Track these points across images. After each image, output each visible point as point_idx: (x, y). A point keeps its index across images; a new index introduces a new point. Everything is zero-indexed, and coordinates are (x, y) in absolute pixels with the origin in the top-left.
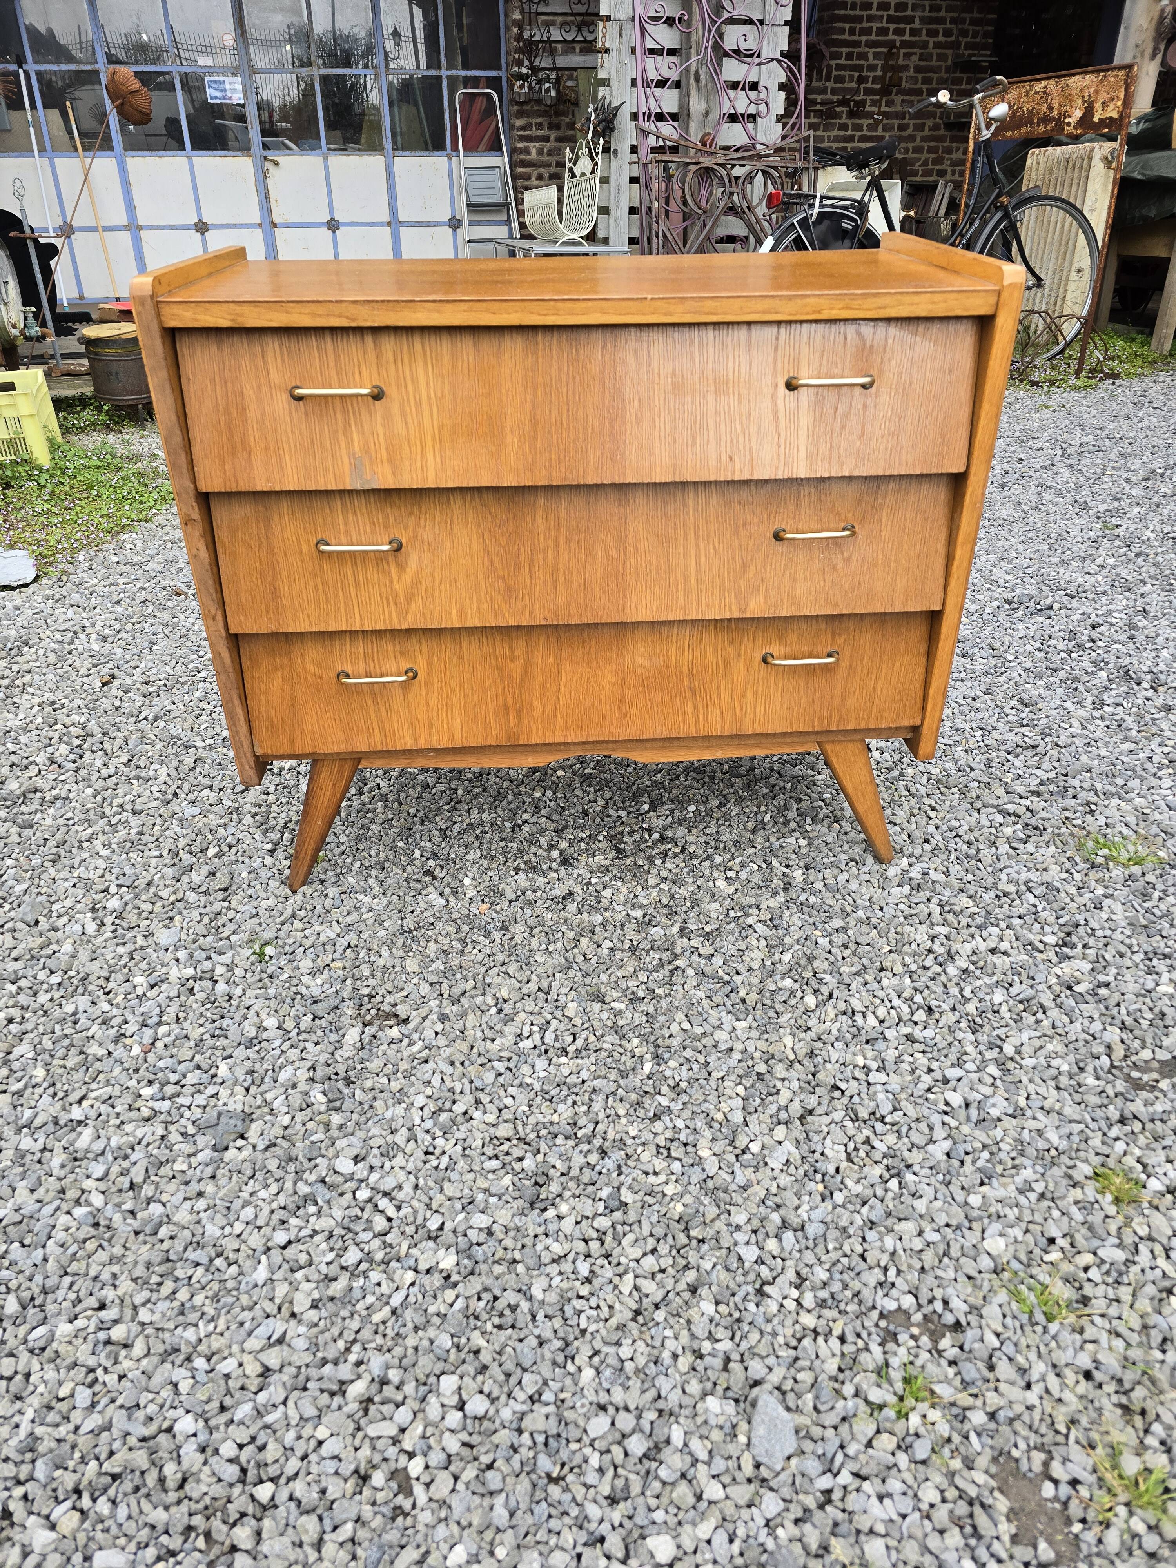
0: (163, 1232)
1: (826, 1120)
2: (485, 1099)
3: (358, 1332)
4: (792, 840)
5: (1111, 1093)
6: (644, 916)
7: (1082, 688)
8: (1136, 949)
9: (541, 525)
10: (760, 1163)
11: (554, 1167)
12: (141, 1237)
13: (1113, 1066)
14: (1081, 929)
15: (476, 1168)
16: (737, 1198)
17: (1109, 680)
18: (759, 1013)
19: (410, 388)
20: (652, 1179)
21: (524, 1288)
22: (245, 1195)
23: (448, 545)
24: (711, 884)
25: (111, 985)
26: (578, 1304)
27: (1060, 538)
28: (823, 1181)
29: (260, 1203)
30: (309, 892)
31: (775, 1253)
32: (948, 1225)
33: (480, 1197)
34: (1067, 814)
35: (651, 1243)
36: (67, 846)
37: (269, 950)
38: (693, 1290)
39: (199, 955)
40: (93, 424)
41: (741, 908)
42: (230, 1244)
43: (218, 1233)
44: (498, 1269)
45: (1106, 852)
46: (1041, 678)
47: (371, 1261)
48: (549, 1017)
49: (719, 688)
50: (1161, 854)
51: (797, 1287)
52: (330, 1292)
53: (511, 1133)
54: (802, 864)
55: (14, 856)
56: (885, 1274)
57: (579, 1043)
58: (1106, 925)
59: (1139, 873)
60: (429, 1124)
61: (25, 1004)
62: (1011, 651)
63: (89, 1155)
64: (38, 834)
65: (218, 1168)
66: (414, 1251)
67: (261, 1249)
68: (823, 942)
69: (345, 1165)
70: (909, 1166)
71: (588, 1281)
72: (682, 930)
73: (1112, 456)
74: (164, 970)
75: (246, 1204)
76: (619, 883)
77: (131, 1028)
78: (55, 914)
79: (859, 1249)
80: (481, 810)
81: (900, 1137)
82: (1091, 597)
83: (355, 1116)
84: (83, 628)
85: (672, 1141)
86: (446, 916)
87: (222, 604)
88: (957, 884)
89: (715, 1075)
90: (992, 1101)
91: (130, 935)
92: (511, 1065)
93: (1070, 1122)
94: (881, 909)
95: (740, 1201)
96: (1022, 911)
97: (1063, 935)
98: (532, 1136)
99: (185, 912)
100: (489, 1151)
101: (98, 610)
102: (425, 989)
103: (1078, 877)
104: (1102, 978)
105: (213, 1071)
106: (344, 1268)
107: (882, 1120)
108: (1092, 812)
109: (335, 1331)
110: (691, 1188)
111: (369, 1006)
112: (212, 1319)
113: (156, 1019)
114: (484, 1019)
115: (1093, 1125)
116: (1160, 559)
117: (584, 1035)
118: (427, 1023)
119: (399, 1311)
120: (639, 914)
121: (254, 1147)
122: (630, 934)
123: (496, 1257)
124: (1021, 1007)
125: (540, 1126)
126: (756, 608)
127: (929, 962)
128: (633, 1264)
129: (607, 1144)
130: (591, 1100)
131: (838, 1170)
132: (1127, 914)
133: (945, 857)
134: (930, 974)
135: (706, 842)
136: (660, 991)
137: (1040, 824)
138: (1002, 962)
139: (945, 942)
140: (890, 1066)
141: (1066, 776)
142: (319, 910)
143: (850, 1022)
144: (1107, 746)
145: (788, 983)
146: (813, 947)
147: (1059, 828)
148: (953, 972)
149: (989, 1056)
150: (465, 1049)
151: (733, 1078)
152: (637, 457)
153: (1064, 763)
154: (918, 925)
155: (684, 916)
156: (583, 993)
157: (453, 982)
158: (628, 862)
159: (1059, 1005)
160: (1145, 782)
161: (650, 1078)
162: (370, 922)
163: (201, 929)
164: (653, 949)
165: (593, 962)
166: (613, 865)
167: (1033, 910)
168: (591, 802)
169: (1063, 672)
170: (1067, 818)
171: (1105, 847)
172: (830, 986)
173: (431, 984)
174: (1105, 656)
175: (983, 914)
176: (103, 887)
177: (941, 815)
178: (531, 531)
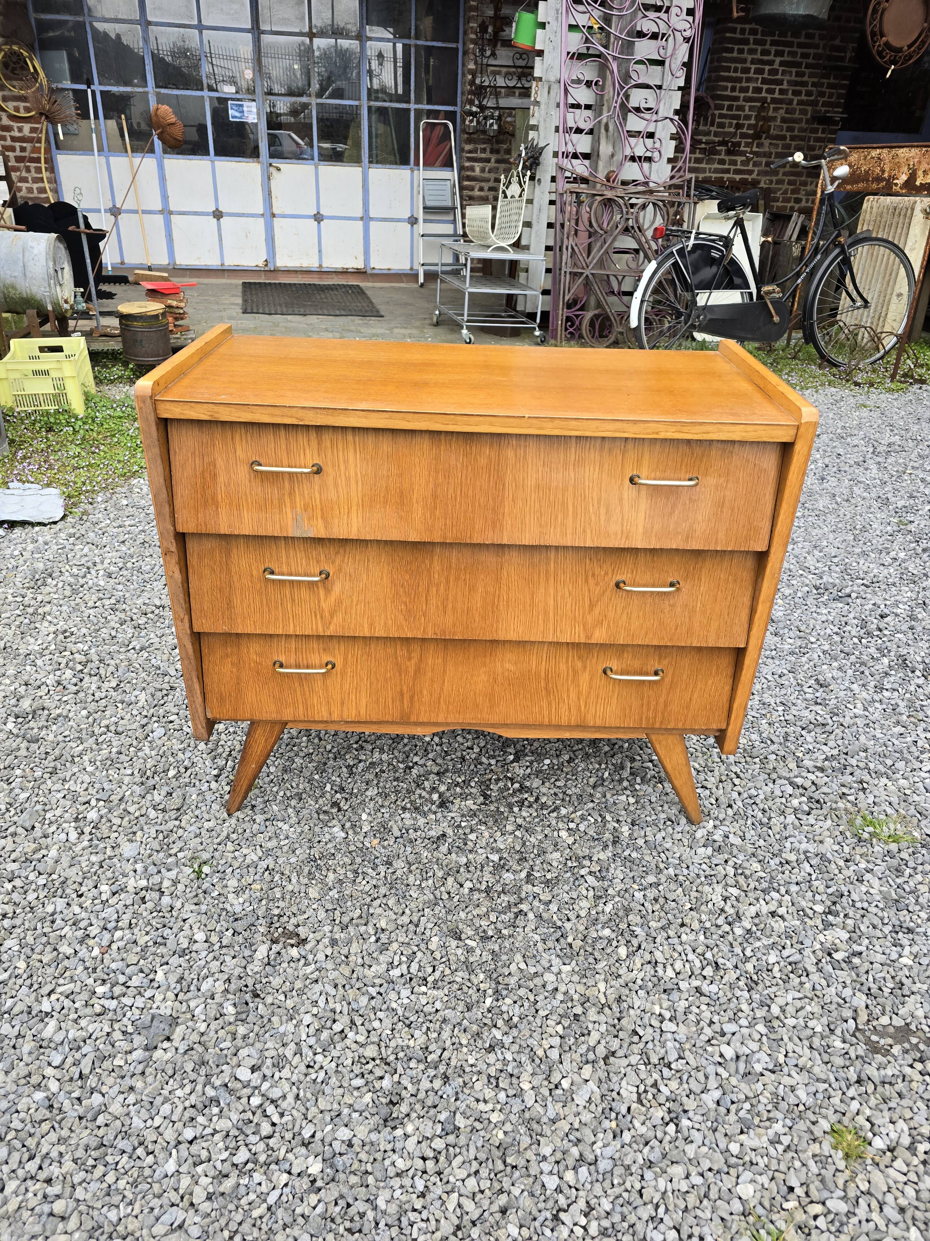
0: (101, 1120)
1: (625, 1062)
2: (359, 1021)
3: (240, 1224)
4: (624, 798)
5: (853, 1056)
6: (500, 860)
7: (867, 672)
8: (886, 921)
9: (437, 566)
10: (569, 1098)
11: (406, 1088)
12: (84, 1121)
13: (857, 1028)
14: (844, 899)
15: (345, 1085)
16: (547, 1130)
17: (890, 666)
18: (581, 958)
19: (342, 467)
20: (482, 1106)
21: (372, 1198)
22: (165, 1092)
23: (365, 576)
24: (556, 833)
25: (84, 889)
26: (413, 1216)
27: (864, 530)
28: (617, 1118)
29: (176, 1100)
30: (242, 816)
31: (571, 1184)
32: (710, 1170)
33: (346, 1111)
34: (845, 790)
35: (475, 1165)
36: (62, 761)
37: (206, 869)
38: (503, 1211)
39: (152, 869)
40: (119, 377)
41: (577, 859)
42: (150, 1136)
43: (142, 1125)
44: (353, 1179)
45: (871, 829)
46: (836, 660)
47: (256, 1162)
48: (416, 949)
49: (568, 690)
50: (916, 834)
51: (586, 1215)
52: (222, 1189)
53: (375, 1054)
54: (629, 820)
55: (22, 766)
56: (656, 1210)
57: (437, 974)
58: (865, 898)
59: (897, 850)
60: (312, 1041)
61: (17, 901)
62: (814, 633)
63: (52, 1045)
64: (42, 748)
65: (147, 1066)
66: (290, 1156)
67: (173, 1143)
68: (639, 895)
69: (244, 1074)
70: (685, 1111)
71: (422, 1195)
72: (529, 875)
73: (913, 456)
74: (124, 880)
75: (166, 1100)
76: (483, 828)
77: (94, 931)
78: (47, 822)
79: (638, 1186)
80: (382, 751)
81: (681, 1084)
82: (883, 587)
83: (256, 1028)
84: (95, 564)
85: (501, 1071)
86: (344, 849)
87: (189, 611)
88: (751, 850)
89: (542, 1013)
90: (757, 1056)
91: (102, 845)
92: (382, 990)
93: (818, 1080)
94: (688, 867)
95: (549, 1133)
96: (800, 879)
97: (829, 903)
98: (392, 1058)
99: (145, 828)
100: (357, 1070)
101: (107, 549)
102: (322, 915)
103: (847, 849)
104: (857, 948)
105: (151, 976)
106: (235, 1165)
107: (669, 1066)
108: (864, 789)
109: (223, 1222)
110: (512, 1117)
111: (277, 925)
112: (131, 1203)
113: (113, 924)
114: (365, 947)
115: (835, 1085)
117: (441, 968)
118: (321, 946)
119: (273, 1209)
120: (495, 857)
121: (177, 1049)
122: (487, 877)
123: (353, 1169)
124: (790, 968)
125: (399, 1049)
126: (599, 636)
127: (720, 921)
128: (459, 1183)
129: (450, 1071)
130: (441, 1028)
131: (629, 1109)
132: (882, 889)
133: (743, 822)
134: (720, 932)
135: (555, 794)
136: (505, 932)
137: (821, 797)
138: (778, 925)
139: (735, 903)
140: (680, 1016)
141: (847, 754)
142: (248, 834)
143: (652, 972)
144: (882, 729)
145: (607, 932)
146: (630, 899)
147: (836, 803)
148: (738, 931)
149: (759, 1014)
150: (347, 973)
151: (555, 1017)
152: (512, 526)
153: (846, 742)
154: (715, 885)
155: (531, 863)
156: (445, 929)
157: (344, 910)
158: (492, 808)
159: (820, 970)
160: (909, 764)
161: (489, 1011)
162: (285, 849)
163: (156, 845)
164: (503, 891)
165: (455, 900)
166: (480, 810)
167: (808, 878)
168: (468, 748)
169: (853, 657)
170: (844, 794)
171: (871, 824)
172: (640, 938)
173: (327, 911)
174: (888, 644)
175: (768, 879)
176: (86, 800)
177: (744, 783)
178: (429, 571)
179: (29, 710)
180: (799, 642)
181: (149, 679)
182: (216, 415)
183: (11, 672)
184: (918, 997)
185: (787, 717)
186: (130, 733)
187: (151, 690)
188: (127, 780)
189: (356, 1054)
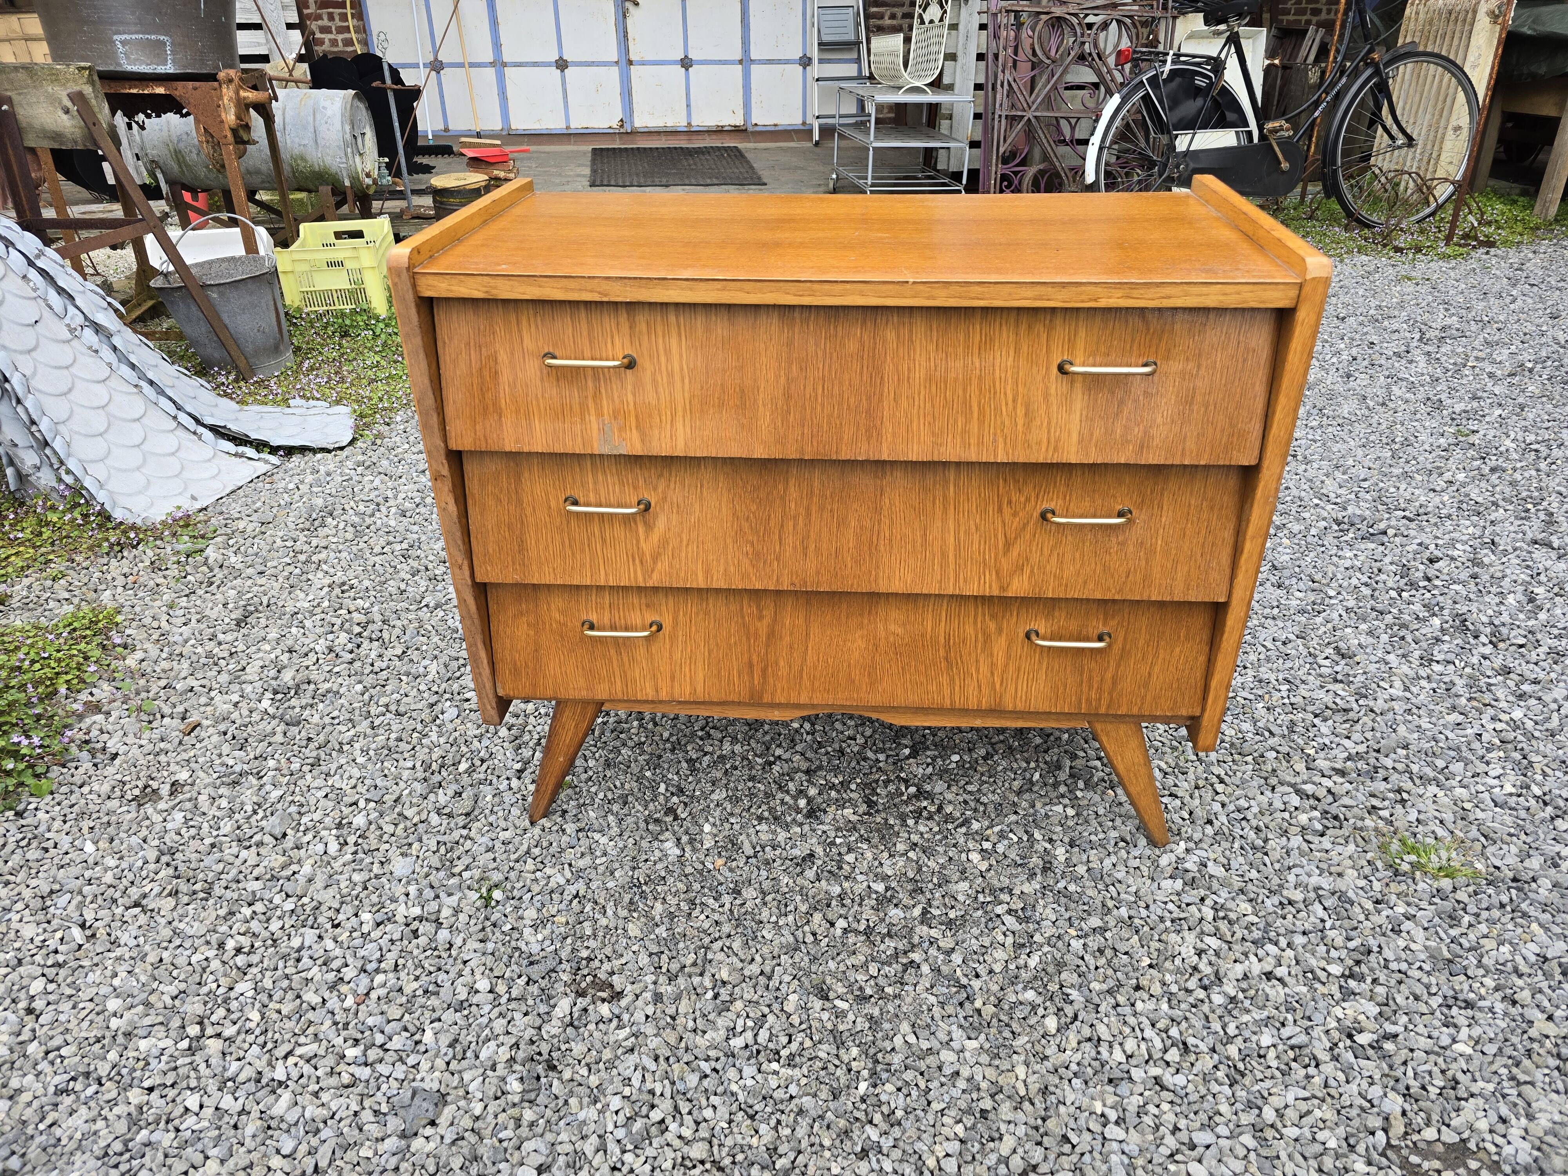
2: (685, 1107)
4: (1059, 809)
6: (886, 890)
7: (1409, 638)
8: (1434, 990)
9: (793, 492)
13: (1389, 1145)
14: (1372, 958)
17: (1443, 630)
18: (993, 1031)
19: (663, 360)
23: (697, 507)
24: (964, 855)
25: (340, 918)
27: (1406, 443)
30: (548, 825)
34: (1375, 802)
36: (327, 749)
37: (497, 894)
39: (429, 893)
41: (993, 891)
45: (1413, 858)
46: (1364, 621)
49: (977, 661)
50: (1479, 866)
54: (1067, 839)
55: (276, 756)
57: (794, 1046)
58: (1403, 956)
59: (1450, 888)
60: (621, 1133)
61: (256, 931)
62: (1334, 584)
63: (284, 1126)
64: (303, 733)
65: (403, 1159)
68: (1076, 944)
72: (925, 912)
73: (1476, 344)
74: (393, 906)
76: (865, 846)
77: (350, 973)
78: (302, 828)
80: (735, 740)
82: (1433, 520)
83: (548, 1113)
86: (679, 870)
87: (469, 554)
88: (1237, 884)
89: (936, 1106)
91: (368, 860)
92: (718, 1066)
94: (1147, 907)
96: (1308, 926)
97: (1351, 963)
99: (425, 838)
102: (644, 960)
103: (1377, 886)
104: (1390, 1028)
105: (418, 1037)
108: (1403, 801)
111: (585, 972)
113: (374, 965)
114: (698, 1005)
116: (1517, 476)
117: (800, 1037)
118: (640, 1003)
120: (880, 887)
121: (442, 1138)
122: (867, 913)
124: (1291, 1054)
125: (738, 1149)
126: (1019, 587)
127: (1192, 984)
130: (796, 1121)
132: (1428, 943)
133: (1228, 845)
134: (1191, 1000)
135: (965, 802)
136: (889, 990)
137: (1341, 812)
138: (1276, 992)
139: (1213, 959)
140: (1131, 1119)
141: (1378, 751)
142: (554, 849)
143: (1093, 1054)
144: (1430, 716)
145: (1030, 995)
146: (1064, 950)
147: (1363, 819)
148: (1218, 999)
149: (1246, 1119)
150: (673, 1041)
151: (953, 1113)
152: (894, 435)
153: (1378, 735)
154: (1186, 933)
155: (929, 896)
156: (807, 984)
157: (674, 953)
158: (878, 820)
159: (1335, 1058)
160: (1469, 767)
161: (863, 1100)
162: (601, 869)
163: (435, 861)
164: (889, 935)
165: (823, 944)
166: (861, 822)
167: (1321, 927)
168: (850, 738)
169: (1389, 616)
170: (1374, 807)
171: (1413, 850)
172: (1076, 1006)
173: (651, 954)
174: (1441, 599)
175: (1261, 926)
176: (353, 800)
177: (1229, 790)
178: (783, 498)
179: (291, 683)
180: (1312, 597)
181: (442, 645)
182: (494, 292)
183: (273, 635)
184: (1481, 1101)
185: (1293, 700)
186: (414, 714)
187: (444, 658)
188: (406, 774)
189: (679, 1154)
